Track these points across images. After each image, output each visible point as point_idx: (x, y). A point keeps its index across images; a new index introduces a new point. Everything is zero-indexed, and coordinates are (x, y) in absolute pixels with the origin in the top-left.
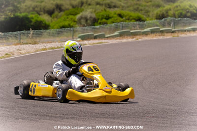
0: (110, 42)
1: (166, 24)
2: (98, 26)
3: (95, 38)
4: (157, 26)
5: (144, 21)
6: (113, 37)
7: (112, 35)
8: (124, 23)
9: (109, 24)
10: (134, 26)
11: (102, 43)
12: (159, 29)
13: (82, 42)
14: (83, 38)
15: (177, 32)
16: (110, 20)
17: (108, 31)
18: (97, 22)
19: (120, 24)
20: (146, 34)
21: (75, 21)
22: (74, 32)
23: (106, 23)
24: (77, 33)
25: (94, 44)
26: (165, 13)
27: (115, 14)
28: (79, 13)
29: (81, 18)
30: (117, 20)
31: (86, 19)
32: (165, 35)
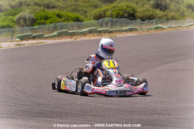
0: (49, 42)
1: (104, 25)
2: (37, 27)
3: (34, 38)
4: (95, 26)
5: (82, 21)
6: (52, 37)
7: (50, 35)
8: (63, 24)
9: (47, 25)
10: (73, 26)
11: (41, 43)
12: (97, 29)
13: (21, 42)
14: (22, 38)
15: (114, 32)
16: (49, 21)
17: (46, 32)
18: (36, 22)
19: (58, 25)
20: (84, 34)
21: (13, 22)
22: (13, 32)
23: (45, 24)
24: (16, 33)
25: (32, 44)
26: (102, 13)
27: (54, 14)
28: (18, 14)
29: (20, 18)
30: (55, 20)
31: (25, 20)
32: (102, 35)
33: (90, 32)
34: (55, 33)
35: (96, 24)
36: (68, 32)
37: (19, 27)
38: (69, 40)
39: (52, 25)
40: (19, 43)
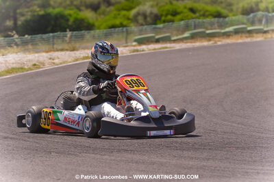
0: (177, 46)
1: (256, 22)
2: (161, 26)
3: (157, 41)
4: (243, 24)
5: (225, 17)
6: (182, 40)
7: (180, 37)
8: (197, 21)
9: (176, 22)
10: (212, 24)
11: (166, 48)
12: (246, 28)
13: (139, 48)
14: (141, 42)
15: (271, 33)
17: (175, 32)
18: (160, 20)
19: (191, 22)
20: (227, 35)
21: (128, 19)
22: (128, 33)
23: (172, 21)
24: (132, 35)
25: (155, 49)
27: (185, 8)
28: (135, 8)
29: (138, 14)
30: (187, 15)
31: (145, 16)
33: (237, 32)
34: (187, 34)
35: (245, 21)
36: (204, 32)
37: (136, 26)
38: (205, 43)
39: (182, 23)
40: (135, 48)
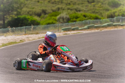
10: (97, 22)
18: (70, 20)
19: (88, 21)
26: (113, 14)
27: (81, 15)
28: (58, 15)
29: (60, 18)
30: (83, 19)
31: (63, 19)
32: (117, 28)
34: (86, 27)
36: (94, 26)
